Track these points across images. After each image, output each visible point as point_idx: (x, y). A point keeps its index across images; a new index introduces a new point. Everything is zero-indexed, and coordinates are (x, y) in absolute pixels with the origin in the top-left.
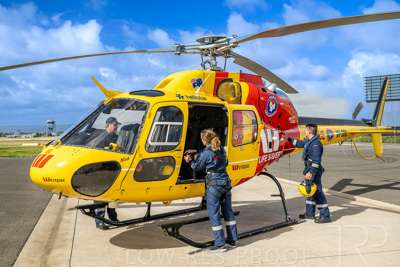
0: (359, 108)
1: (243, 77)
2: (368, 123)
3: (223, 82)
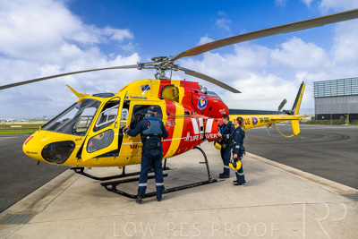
0: (284, 102)
1: (183, 83)
2: (287, 113)
3: (166, 86)
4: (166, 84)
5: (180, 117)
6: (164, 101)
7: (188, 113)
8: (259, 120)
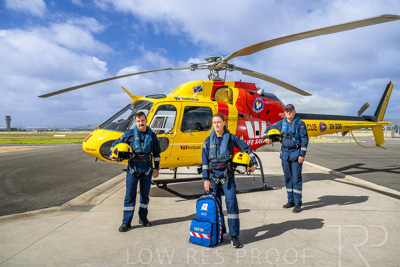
2: (368, 119)
3: (220, 88)
4: (219, 85)
5: (233, 120)
6: (216, 103)
7: (242, 116)
8: (328, 127)
